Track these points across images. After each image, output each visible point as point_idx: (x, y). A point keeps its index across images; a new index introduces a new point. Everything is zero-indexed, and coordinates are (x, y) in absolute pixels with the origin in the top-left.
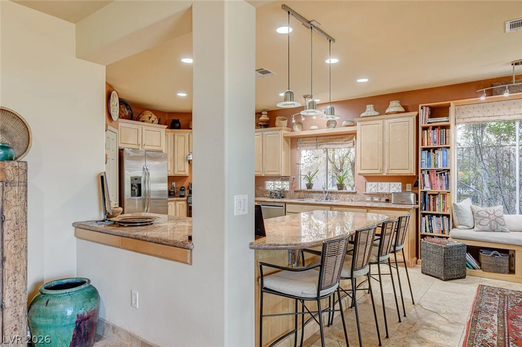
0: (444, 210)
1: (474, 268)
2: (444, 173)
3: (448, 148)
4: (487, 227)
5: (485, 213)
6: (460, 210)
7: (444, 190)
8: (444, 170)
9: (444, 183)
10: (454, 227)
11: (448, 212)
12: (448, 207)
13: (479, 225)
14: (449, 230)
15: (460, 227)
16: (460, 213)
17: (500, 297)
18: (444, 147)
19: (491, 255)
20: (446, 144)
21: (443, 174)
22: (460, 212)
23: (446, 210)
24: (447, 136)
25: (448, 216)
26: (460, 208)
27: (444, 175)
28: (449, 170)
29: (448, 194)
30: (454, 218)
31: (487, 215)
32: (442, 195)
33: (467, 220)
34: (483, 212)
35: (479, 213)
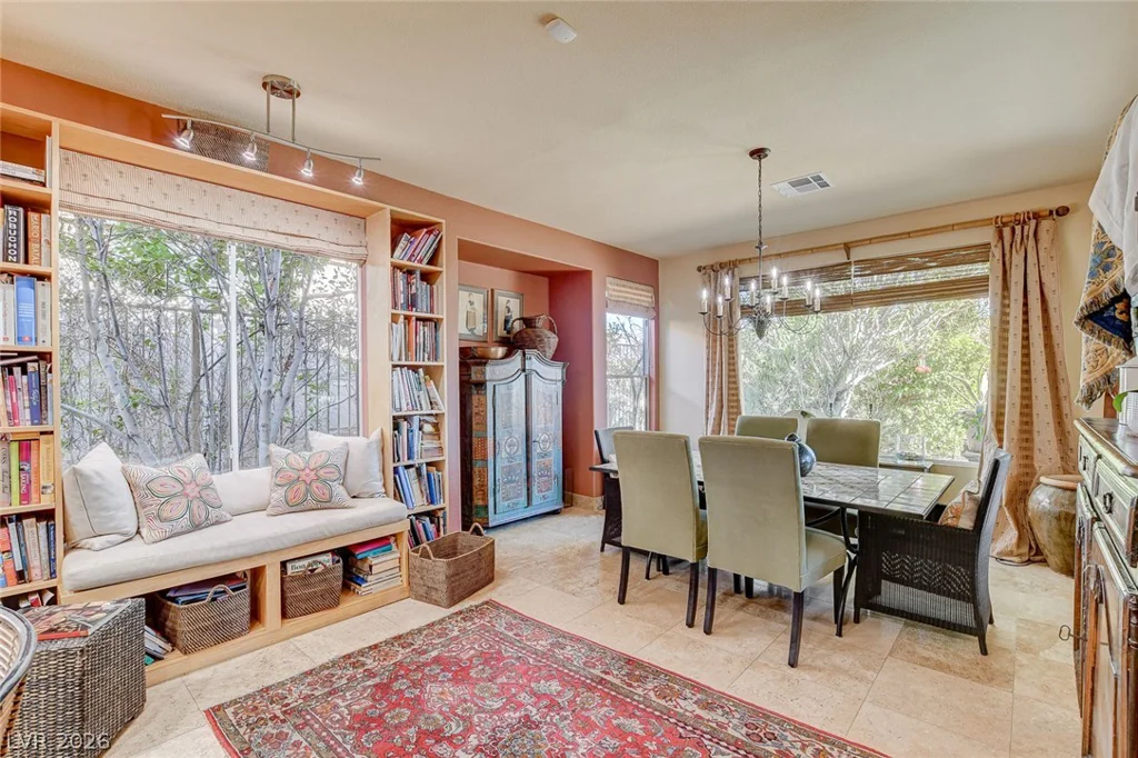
0: (25, 497)
1: (156, 658)
2: (23, 367)
3: (42, 277)
4: (185, 522)
5: (172, 482)
6: (98, 486)
7: (25, 425)
8: (22, 354)
9: (24, 401)
10: (71, 547)
11: (45, 503)
12: (43, 483)
13: (157, 523)
14: (52, 561)
15: (97, 542)
16: (97, 498)
17: (296, 727)
18: (24, 274)
19: (209, 599)
20: (26, 262)
21: (17, 370)
22: (97, 493)
23: (34, 496)
24: (31, 235)
25: (46, 516)
26: (97, 481)
27: (24, 372)
28: (44, 357)
29: (42, 437)
30: (73, 518)
31: (179, 488)
32: (15, 446)
33: (121, 514)
34: (164, 480)
35: (155, 486)
